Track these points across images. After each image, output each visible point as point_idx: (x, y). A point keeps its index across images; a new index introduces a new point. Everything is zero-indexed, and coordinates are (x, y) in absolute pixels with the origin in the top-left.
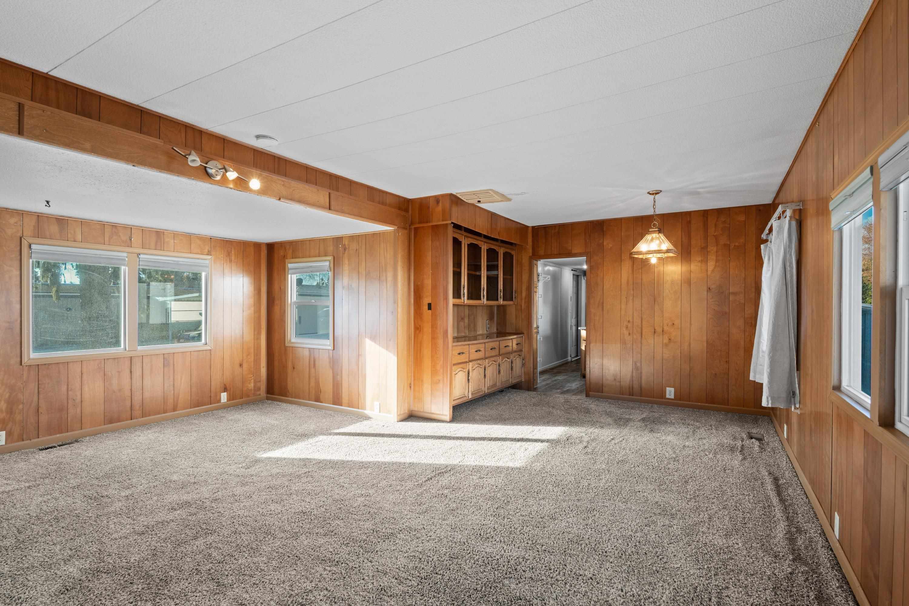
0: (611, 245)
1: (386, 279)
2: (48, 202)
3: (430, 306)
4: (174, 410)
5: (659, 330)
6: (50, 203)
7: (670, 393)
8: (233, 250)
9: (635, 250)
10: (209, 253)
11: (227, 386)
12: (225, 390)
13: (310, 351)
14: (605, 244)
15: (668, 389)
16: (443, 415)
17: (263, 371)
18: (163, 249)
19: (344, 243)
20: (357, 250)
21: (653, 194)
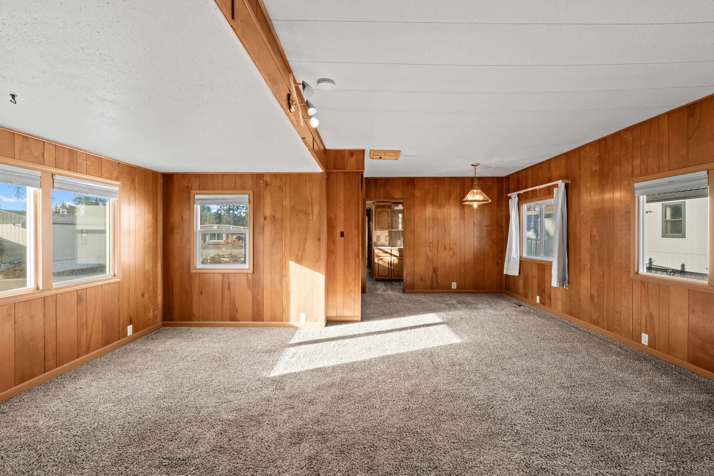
0: (419, 194)
1: (313, 212)
2: (13, 96)
3: (342, 234)
4: (88, 352)
5: (448, 247)
6: (16, 98)
7: (454, 285)
8: (136, 177)
9: (465, 199)
10: (117, 179)
11: (133, 318)
12: (131, 322)
13: (222, 275)
14: (415, 193)
15: (453, 283)
16: (354, 317)
17: (160, 298)
18: (76, 170)
19: (265, 180)
20: (280, 186)
21: (474, 166)
